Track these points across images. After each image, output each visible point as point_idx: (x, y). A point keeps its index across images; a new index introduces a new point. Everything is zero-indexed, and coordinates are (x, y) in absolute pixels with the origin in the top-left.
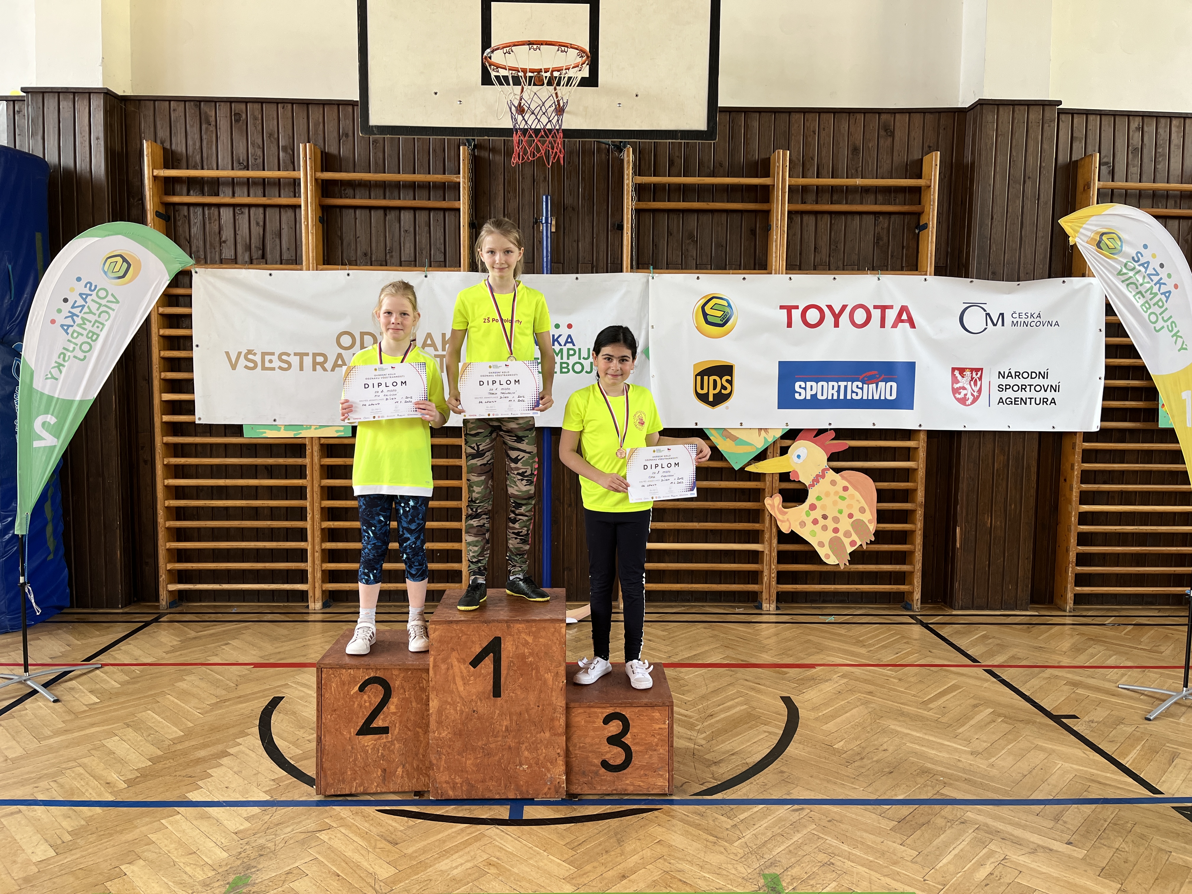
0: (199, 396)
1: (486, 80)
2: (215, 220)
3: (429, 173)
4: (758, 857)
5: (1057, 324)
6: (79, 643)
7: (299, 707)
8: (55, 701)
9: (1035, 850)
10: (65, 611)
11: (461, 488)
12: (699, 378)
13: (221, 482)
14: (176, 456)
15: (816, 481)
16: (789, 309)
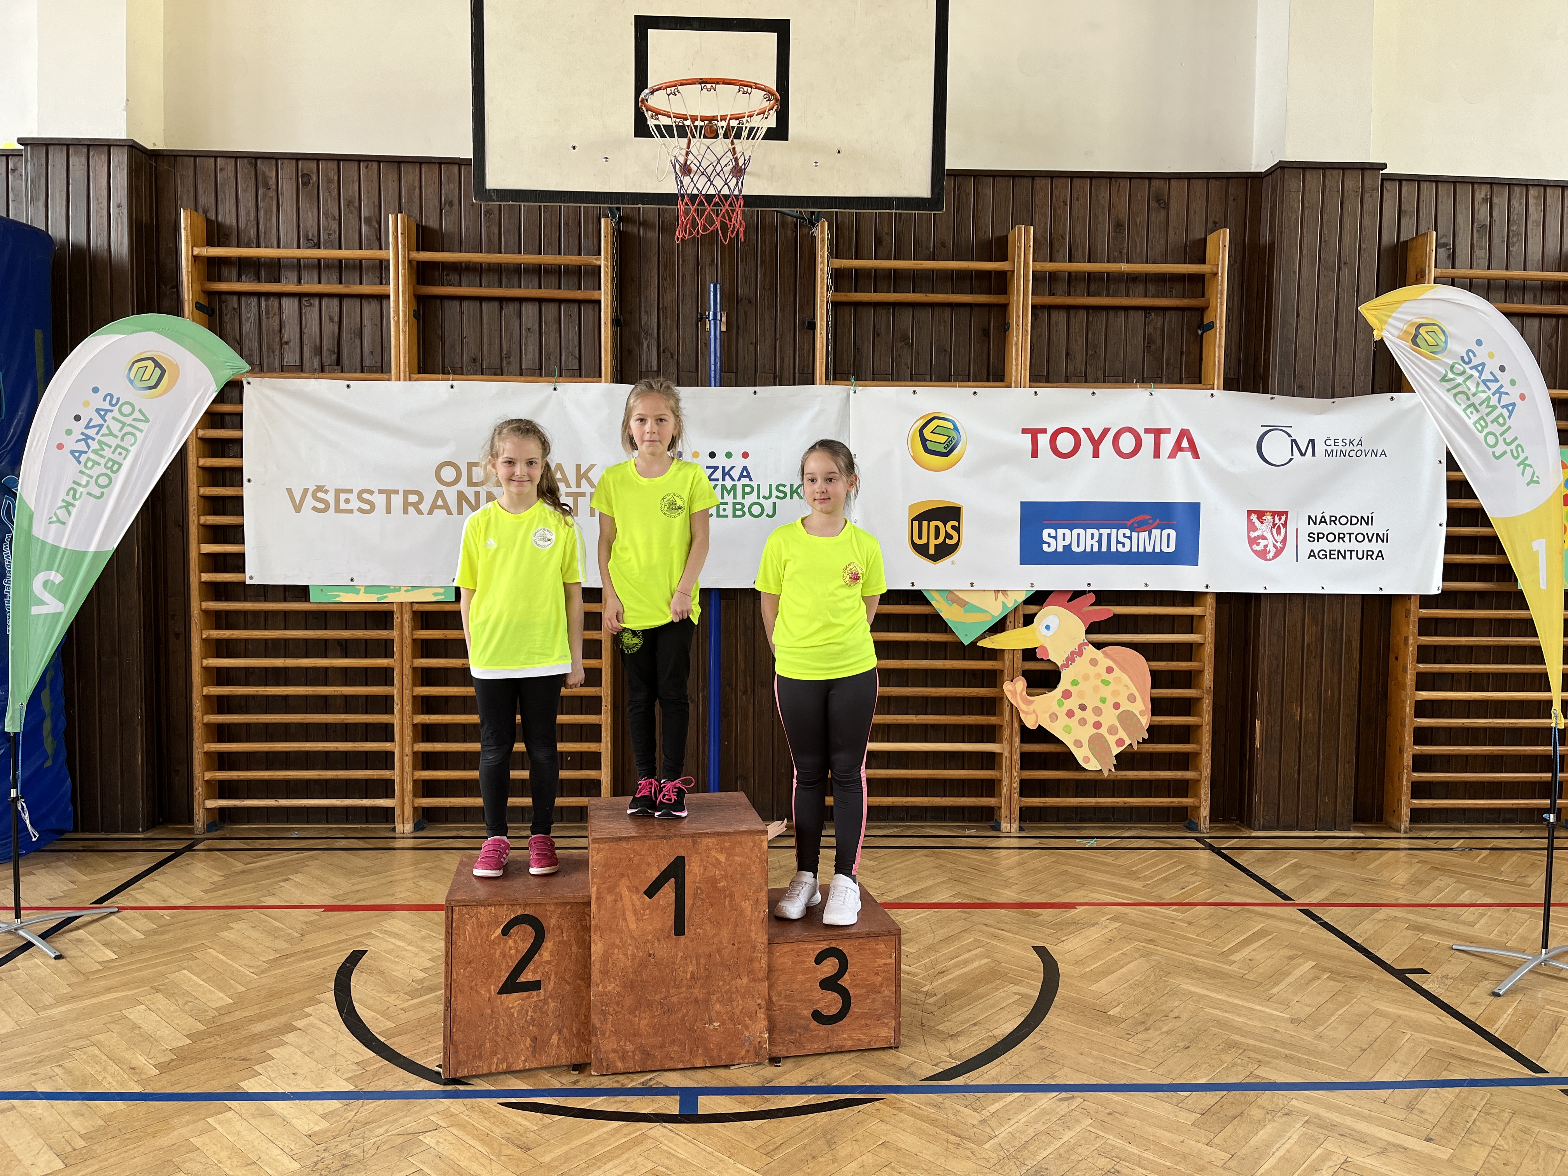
0: (250, 548)
1: (642, 129)
2: (275, 314)
3: (560, 254)
4: (1018, 1163)
5: (1384, 453)
6: (86, 879)
7: (387, 964)
8: (56, 958)
9: (1385, 1149)
10: (67, 836)
11: (600, 670)
12: (916, 523)
13: (279, 662)
14: (218, 627)
15: (1071, 659)
16: (1034, 433)
